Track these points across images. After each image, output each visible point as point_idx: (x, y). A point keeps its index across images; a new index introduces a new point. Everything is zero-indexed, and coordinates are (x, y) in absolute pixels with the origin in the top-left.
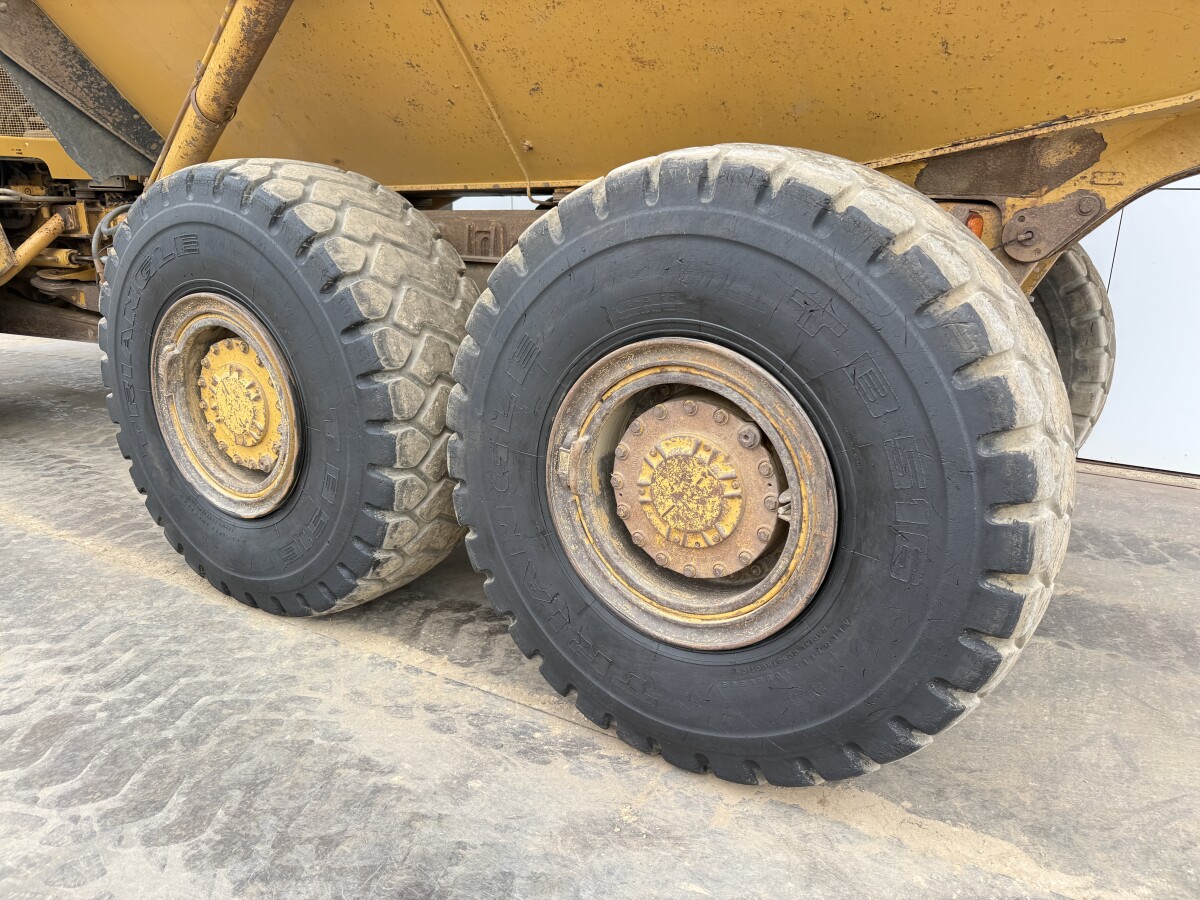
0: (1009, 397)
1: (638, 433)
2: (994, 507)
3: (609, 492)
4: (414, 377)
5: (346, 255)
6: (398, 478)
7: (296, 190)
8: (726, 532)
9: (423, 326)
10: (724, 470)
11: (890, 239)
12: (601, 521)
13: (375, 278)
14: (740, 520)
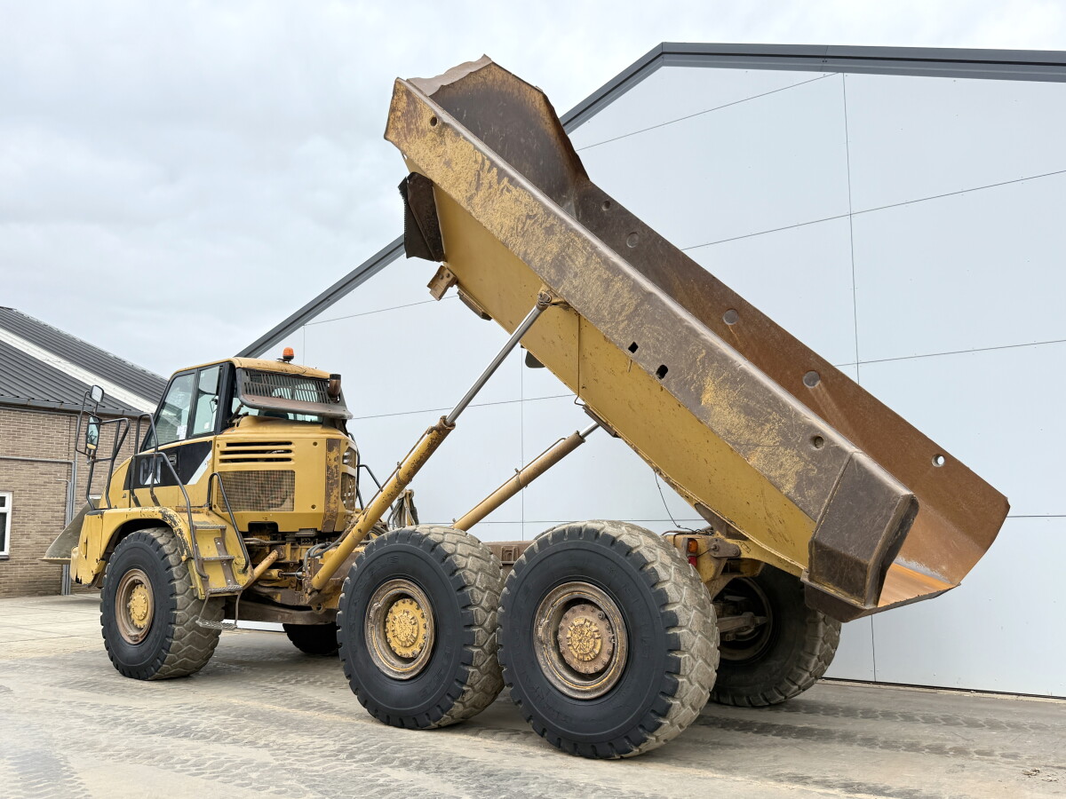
0: (666, 593)
1: (566, 619)
2: (668, 628)
3: (557, 643)
4: (483, 608)
5: (461, 561)
6: (475, 650)
7: (440, 538)
8: (597, 652)
9: (487, 588)
10: (595, 629)
12: (554, 656)
13: (469, 570)
14: (601, 647)
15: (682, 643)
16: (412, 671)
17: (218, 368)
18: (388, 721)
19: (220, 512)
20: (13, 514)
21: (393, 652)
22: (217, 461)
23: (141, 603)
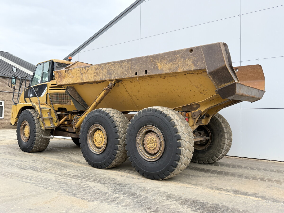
0: (177, 129)
1: (146, 137)
2: (177, 140)
3: (143, 144)
4: (121, 133)
5: (115, 119)
6: (119, 146)
7: (109, 112)
8: (155, 147)
9: (123, 127)
10: (155, 140)
11: (167, 115)
12: (142, 148)
13: (118, 121)
14: (157, 146)
15: (182, 145)
16: (101, 152)
17: (49, 62)
18: (93, 166)
19: (49, 104)
20: (4, 107)
21: (95, 146)
22: (48, 90)
23: (27, 130)
